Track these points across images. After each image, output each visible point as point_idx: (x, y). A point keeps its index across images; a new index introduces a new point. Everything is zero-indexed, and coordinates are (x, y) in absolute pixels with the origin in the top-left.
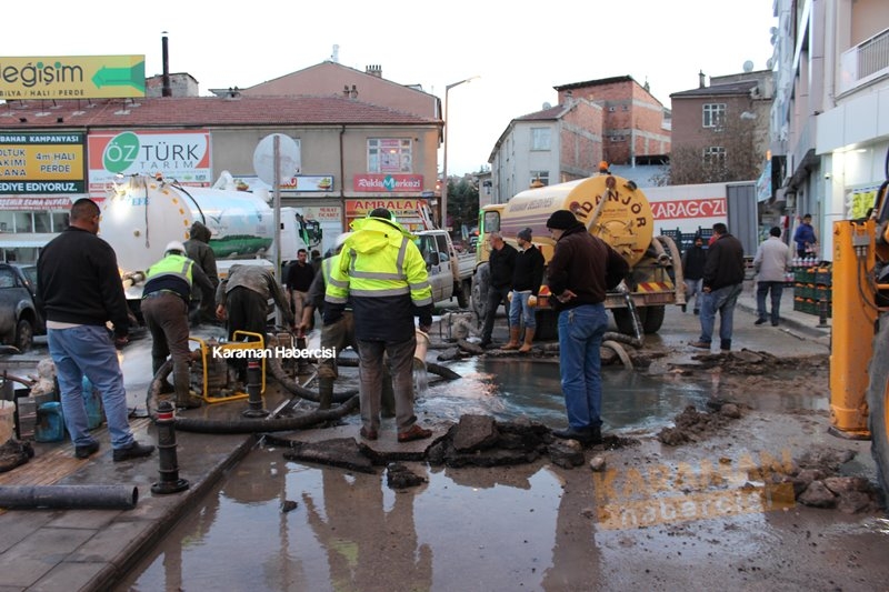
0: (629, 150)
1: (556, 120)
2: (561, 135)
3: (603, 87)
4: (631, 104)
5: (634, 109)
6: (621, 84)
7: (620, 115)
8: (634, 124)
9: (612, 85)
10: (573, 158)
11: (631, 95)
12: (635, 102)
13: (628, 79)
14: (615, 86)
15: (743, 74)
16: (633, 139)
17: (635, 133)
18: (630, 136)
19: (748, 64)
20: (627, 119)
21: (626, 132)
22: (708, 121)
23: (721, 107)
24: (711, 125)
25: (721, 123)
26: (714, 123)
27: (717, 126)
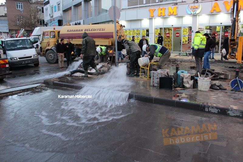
22: (18, 8)
23: (21, 4)
24: (19, 9)
25: (22, 8)
26: (20, 8)
27: (21, 9)
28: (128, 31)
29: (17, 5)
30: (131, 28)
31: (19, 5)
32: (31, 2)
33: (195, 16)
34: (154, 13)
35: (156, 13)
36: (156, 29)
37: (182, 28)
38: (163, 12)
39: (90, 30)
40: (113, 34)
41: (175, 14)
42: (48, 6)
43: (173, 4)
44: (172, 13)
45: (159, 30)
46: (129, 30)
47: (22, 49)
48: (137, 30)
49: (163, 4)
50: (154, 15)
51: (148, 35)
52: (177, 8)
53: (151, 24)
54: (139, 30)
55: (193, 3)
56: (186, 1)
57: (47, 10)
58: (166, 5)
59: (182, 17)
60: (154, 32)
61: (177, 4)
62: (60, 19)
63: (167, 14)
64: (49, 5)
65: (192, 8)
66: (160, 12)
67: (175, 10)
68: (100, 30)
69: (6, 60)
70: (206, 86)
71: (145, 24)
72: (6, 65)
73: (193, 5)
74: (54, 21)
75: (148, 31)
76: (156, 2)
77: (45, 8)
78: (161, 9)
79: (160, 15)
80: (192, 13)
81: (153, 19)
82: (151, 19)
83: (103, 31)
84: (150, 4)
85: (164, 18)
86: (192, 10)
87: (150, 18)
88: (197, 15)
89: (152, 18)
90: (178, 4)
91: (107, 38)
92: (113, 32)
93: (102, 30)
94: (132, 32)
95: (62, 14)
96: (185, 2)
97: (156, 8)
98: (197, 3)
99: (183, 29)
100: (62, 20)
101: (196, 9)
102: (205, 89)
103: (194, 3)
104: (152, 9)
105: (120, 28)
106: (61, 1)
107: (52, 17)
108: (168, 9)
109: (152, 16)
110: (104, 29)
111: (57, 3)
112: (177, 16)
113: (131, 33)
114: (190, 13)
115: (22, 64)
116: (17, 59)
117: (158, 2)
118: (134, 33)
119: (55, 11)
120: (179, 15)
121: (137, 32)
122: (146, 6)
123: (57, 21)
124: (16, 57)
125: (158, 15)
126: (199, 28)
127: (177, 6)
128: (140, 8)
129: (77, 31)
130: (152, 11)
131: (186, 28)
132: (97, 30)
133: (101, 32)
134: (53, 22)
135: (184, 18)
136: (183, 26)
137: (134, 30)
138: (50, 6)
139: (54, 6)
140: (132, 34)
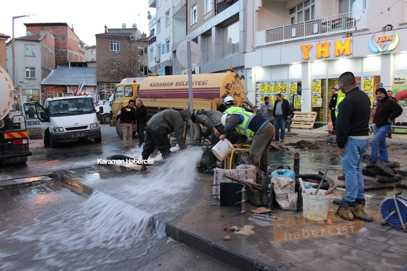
0: (66, 59)
1: (39, 41)
2: (41, 49)
3: (52, 27)
4: (67, 37)
5: (68, 39)
6: (61, 27)
7: (61, 42)
8: (68, 47)
9: (56, 27)
10: (45, 61)
11: (67, 32)
12: (68, 36)
13: (65, 25)
14: (58, 27)
15: (122, 29)
16: (68, 54)
17: (69, 51)
18: (66, 52)
19: (124, 25)
20: (65, 44)
21: (64, 50)
22: (112, 48)
23: (118, 42)
24: (114, 51)
25: (118, 50)
26: (115, 49)
27: (116, 51)
28: (266, 84)
29: (112, 45)
30: (271, 79)
31: (115, 45)
32: (132, 40)
33: (386, 55)
34: (309, 53)
35: (313, 53)
36: (315, 81)
37: (362, 78)
38: (325, 49)
39: (185, 84)
40: (219, 91)
41: (347, 52)
42: (154, 45)
43: (344, 36)
44: (341, 51)
45: (320, 83)
46: (269, 83)
47: (74, 115)
48: (282, 82)
49: (326, 36)
50: (310, 55)
51: (299, 93)
52: (351, 42)
53: (305, 72)
54: (285, 83)
55: (382, 31)
56: (368, 28)
57: (152, 50)
58: (330, 38)
59: (362, 58)
60: (310, 87)
61: (351, 34)
62: (169, 65)
63: (332, 53)
64: (155, 43)
65: (381, 40)
66: (320, 50)
67: (347, 46)
68: (199, 84)
69: (24, 133)
70: (316, 209)
71: (295, 72)
72: (23, 140)
73: (381, 35)
74: (160, 68)
75: (299, 84)
76: (314, 32)
77: (149, 48)
78: (323, 46)
79: (320, 56)
80: (381, 50)
81: (309, 64)
82: (305, 63)
83: (204, 86)
84: (304, 37)
85: (328, 61)
86: (379, 44)
87: (304, 61)
88: (389, 54)
89: (307, 62)
90: (354, 34)
91: (210, 99)
92: (219, 88)
93: (202, 83)
94: (273, 86)
95: (171, 57)
96: (367, 30)
97: (314, 43)
98: (391, 30)
99: (364, 81)
100: (171, 67)
101: (387, 43)
102: (316, 215)
103: (385, 30)
104: (307, 44)
105: (234, 80)
106: (172, 37)
107: (158, 62)
108: (335, 44)
109: (306, 57)
110: (205, 82)
111: (166, 40)
112: (351, 56)
113: (272, 88)
114: (376, 50)
115: (70, 138)
116: (63, 131)
117: (317, 32)
118: (276, 89)
119: (163, 53)
120: (355, 56)
121: (282, 87)
122: (296, 41)
123: (163, 69)
124: (62, 128)
125: (316, 56)
126: (396, 79)
127: (351, 38)
128: (286, 45)
129: (164, 85)
130: (306, 50)
131: (370, 78)
132: (195, 83)
133: (201, 86)
134: (159, 70)
135: (366, 61)
136: (364, 75)
137: (276, 82)
138: (157, 45)
139: (161, 44)
140: (273, 90)
